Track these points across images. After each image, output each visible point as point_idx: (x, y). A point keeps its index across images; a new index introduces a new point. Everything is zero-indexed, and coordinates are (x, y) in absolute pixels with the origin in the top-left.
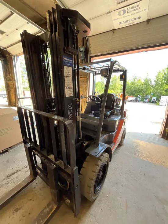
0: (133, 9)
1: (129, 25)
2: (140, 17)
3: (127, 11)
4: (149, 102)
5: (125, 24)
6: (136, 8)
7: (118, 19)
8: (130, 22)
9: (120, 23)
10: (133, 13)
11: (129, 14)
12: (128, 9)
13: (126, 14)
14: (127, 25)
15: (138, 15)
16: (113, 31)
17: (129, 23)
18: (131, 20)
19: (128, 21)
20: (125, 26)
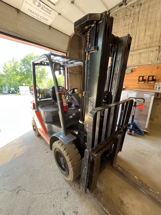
0: (46, 10)
1: (36, 18)
2: (47, 20)
3: (41, 7)
4: (9, 93)
5: (34, 15)
6: (48, 11)
7: (30, 5)
8: (39, 17)
9: (29, 10)
10: (44, 12)
11: (41, 10)
12: (43, 5)
13: (39, 8)
14: (35, 17)
15: (47, 17)
16: (18, 11)
17: (37, 17)
18: (40, 17)
19: (38, 15)
20: (32, 16)
